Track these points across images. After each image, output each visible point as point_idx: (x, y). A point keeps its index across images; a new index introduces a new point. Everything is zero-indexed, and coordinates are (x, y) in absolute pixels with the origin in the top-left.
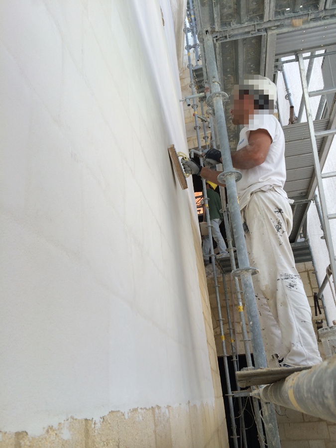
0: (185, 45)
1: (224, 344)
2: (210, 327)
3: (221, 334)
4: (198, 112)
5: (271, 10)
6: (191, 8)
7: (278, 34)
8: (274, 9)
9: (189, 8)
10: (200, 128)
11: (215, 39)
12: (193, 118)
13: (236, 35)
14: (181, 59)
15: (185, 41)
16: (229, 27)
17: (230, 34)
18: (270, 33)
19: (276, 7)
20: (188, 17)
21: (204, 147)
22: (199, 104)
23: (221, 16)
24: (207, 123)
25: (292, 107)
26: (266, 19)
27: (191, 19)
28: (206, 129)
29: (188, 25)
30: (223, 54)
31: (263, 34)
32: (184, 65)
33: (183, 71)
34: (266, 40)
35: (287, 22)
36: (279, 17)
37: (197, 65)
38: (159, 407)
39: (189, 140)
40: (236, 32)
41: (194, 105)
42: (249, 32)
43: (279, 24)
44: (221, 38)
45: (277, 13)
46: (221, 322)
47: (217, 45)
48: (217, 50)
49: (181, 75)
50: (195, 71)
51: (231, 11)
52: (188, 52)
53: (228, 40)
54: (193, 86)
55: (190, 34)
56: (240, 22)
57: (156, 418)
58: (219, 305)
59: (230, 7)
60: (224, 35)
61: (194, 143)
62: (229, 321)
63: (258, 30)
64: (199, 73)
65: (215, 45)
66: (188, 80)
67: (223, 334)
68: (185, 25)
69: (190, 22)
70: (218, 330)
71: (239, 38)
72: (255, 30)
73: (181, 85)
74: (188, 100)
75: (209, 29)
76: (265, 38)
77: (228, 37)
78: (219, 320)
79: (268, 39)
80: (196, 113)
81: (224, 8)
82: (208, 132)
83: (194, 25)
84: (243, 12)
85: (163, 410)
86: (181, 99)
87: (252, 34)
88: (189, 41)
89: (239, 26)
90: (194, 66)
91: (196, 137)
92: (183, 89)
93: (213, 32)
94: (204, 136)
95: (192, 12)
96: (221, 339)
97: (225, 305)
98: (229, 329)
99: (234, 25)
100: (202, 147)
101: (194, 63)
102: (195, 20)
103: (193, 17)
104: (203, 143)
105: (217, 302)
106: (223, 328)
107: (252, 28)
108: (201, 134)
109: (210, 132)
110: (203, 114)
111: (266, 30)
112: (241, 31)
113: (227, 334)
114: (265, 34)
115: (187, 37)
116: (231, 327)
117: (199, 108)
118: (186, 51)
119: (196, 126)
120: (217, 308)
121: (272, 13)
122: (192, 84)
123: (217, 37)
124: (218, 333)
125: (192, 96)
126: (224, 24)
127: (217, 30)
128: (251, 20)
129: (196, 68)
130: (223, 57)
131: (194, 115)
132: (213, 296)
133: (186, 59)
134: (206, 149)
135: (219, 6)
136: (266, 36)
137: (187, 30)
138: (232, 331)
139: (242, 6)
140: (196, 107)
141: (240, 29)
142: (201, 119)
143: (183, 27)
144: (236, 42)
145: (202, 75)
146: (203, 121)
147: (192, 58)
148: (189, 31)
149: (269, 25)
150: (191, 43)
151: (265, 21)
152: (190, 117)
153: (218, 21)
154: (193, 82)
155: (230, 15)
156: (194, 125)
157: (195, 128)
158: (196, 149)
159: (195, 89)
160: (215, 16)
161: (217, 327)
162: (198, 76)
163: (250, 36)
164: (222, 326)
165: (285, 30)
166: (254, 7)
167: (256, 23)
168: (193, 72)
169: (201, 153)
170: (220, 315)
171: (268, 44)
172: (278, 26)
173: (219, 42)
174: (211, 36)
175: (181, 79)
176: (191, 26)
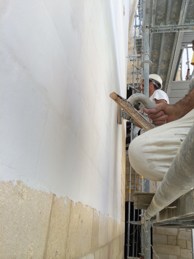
0: (134, 24)
1: (130, 195)
2: (124, 183)
3: (129, 189)
4: (136, 64)
5: (183, 20)
6: (141, 3)
7: (184, 33)
8: (185, 20)
9: (139, 3)
10: (135, 73)
11: (150, 31)
12: (132, 67)
13: (162, 30)
14: (131, 32)
15: (135, 22)
16: (159, 26)
17: (159, 29)
18: (180, 31)
19: (186, 19)
20: (138, 9)
21: (136, 84)
22: (137, 59)
23: (156, 20)
24: (140, 70)
25: (189, 70)
26: (179, 24)
27: (140, 10)
28: (138, 74)
29: (137, 14)
30: (154, 39)
31: (177, 31)
32: (132, 35)
33: (131, 39)
34: (178, 35)
35: (190, 27)
36: (187, 24)
37: (139, 37)
38: (96, 210)
39: (128, 79)
40: (162, 29)
41: (134, 60)
42: (169, 30)
43: (186, 27)
44: (153, 31)
45: (186, 22)
46: (130, 183)
47: (151, 34)
48: (151, 37)
49: (129, 41)
50: (138, 40)
51: (161, 18)
52: (135, 29)
53: (158, 32)
54: (135, 49)
55: (138, 18)
56: (165, 24)
57: (94, 214)
58: (130, 173)
59: (161, 16)
60: (155, 30)
61: (130, 81)
62: (134, 183)
63: (174, 29)
64: (140, 41)
65: (150, 34)
66: (133, 45)
67: (130, 189)
68: (136, 13)
69: (139, 11)
70: (128, 187)
71: (164, 32)
72: (172, 29)
73: (128, 47)
74: (131, 57)
75: (148, 26)
76: (177, 34)
77: (157, 31)
78: (129, 181)
79: (179, 35)
80: (134, 64)
81: (158, 16)
82: (140, 76)
83: (141, 14)
84: (168, 19)
85: (97, 212)
86: (127, 56)
87: (171, 31)
88: (137, 22)
89: (164, 26)
90: (137, 37)
91: (132, 78)
92: (129, 49)
93: (150, 27)
94: (137, 78)
95: (141, 6)
96: (129, 192)
97: (134, 174)
98: (134, 187)
99: (162, 25)
100: (135, 84)
101: (137, 35)
102: (142, 10)
103: (141, 9)
104: (135, 82)
105: (130, 171)
106: (131, 186)
107: (171, 28)
108: (135, 76)
109: (141, 76)
110: (138, 65)
111: (179, 30)
112: (165, 29)
113: (133, 190)
114: (178, 32)
115: (136, 20)
116: (135, 186)
117: (137, 62)
118: (134, 28)
119: (133, 72)
120: (129, 175)
121: (183, 21)
122: (134, 48)
123: (151, 30)
124: (127, 189)
125: (134, 55)
126: (156, 23)
127: (152, 26)
128: (171, 23)
129: (138, 39)
130: (153, 40)
131: (133, 65)
132: (128, 168)
133: (133, 32)
134: (137, 85)
135: (155, 15)
136: (178, 33)
137: (136, 16)
138: (135, 188)
139: (167, 16)
140: (134, 61)
141: (165, 27)
142: (137, 68)
143: (135, 14)
144: (161, 34)
145: (141, 43)
146: (137, 69)
147: (137, 32)
148: (137, 17)
149: (180, 27)
150: (138, 24)
151: (179, 25)
152: (131, 66)
153: (153, 22)
154: (135, 47)
155: (161, 19)
156: (132, 71)
157: (132, 73)
158: (131, 84)
159: (136, 51)
160: (152, 19)
161: (127, 185)
162: (138, 43)
163: (170, 32)
164: (130, 185)
165: (189, 31)
166: (174, 17)
167: (174, 26)
168: (136, 41)
169: (133, 88)
170: (130, 178)
171: (179, 37)
172: (185, 28)
173: (153, 33)
174: (148, 29)
175: (129, 43)
176: (139, 14)
